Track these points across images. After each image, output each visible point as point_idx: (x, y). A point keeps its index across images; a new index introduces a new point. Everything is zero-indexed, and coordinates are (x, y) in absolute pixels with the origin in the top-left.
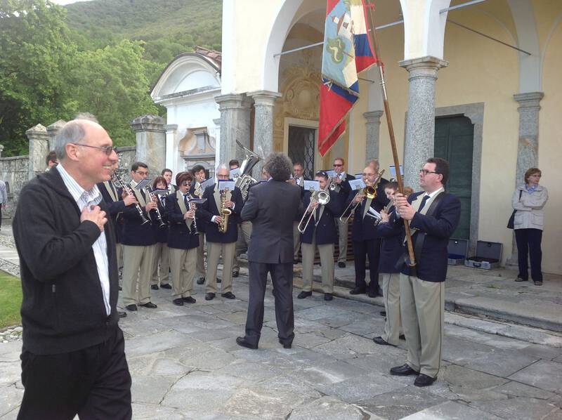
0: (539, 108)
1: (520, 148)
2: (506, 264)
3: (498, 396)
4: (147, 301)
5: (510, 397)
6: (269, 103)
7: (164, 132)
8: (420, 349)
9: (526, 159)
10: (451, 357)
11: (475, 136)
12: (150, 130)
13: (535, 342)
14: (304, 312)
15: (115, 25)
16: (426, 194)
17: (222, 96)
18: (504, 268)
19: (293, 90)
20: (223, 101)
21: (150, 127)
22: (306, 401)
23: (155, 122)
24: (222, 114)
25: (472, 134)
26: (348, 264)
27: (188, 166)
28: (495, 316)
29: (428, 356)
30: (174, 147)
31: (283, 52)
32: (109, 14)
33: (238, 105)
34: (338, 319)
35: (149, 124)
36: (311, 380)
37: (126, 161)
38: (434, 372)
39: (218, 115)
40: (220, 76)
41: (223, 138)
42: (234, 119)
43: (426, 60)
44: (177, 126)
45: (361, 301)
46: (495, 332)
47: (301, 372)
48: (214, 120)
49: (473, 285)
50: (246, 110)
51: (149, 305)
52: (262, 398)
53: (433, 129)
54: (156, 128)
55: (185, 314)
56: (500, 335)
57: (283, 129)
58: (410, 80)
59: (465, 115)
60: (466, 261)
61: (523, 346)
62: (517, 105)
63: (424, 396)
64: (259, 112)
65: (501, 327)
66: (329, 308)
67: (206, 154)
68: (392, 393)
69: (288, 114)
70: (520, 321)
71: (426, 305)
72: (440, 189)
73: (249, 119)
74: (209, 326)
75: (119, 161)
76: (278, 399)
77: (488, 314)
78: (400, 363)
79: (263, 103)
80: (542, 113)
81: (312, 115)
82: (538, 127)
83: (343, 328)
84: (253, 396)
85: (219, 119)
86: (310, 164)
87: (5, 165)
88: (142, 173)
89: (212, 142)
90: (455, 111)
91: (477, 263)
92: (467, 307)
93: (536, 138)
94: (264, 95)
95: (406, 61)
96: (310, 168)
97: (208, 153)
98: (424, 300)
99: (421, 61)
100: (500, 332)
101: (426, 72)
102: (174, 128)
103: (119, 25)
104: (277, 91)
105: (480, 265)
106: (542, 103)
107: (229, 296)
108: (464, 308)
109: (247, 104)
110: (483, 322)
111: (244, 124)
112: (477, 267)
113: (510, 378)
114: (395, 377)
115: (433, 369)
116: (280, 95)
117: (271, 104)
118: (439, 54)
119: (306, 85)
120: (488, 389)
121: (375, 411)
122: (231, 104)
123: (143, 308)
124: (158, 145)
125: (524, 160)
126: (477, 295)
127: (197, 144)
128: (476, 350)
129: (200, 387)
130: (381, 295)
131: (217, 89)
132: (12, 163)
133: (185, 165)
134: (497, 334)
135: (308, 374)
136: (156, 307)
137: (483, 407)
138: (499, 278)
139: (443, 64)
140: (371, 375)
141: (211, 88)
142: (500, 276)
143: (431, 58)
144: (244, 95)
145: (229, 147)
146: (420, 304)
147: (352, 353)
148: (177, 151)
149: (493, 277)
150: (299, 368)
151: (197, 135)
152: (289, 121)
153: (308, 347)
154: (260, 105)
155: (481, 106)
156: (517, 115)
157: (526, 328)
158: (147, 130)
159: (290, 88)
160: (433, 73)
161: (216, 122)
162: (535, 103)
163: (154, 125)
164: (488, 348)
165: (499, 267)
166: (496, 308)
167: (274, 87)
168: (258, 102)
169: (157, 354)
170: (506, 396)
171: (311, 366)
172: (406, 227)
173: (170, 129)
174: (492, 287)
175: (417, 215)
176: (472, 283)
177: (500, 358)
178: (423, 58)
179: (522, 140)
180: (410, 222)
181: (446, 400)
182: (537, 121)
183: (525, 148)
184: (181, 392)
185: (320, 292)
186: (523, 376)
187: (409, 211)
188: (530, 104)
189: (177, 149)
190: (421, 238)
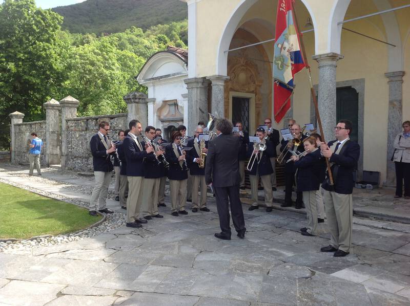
0: (402, 81)
1: (390, 109)
2: (383, 186)
3: (388, 261)
4: (157, 213)
5: (395, 262)
6: (222, 83)
7: (146, 103)
8: (339, 235)
9: (394, 116)
10: (355, 242)
11: (359, 101)
12: (137, 103)
13: (407, 232)
14: (257, 219)
15: (86, 22)
16: (339, 142)
17: (189, 79)
18: (381, 188)
19: (234, 73)
20: (189, 82)
21: (137, 101)
22: (276, 265)
23: (141, 97)
24: (189, 91)
25: (357, 100)
26: (278, 188)
27: (163, 126)
28: (380, 217)
29: (343, 240)
30: (154, 113)
31: (229, 49)
32: (80, 15)
33: (200, 85)
34: (279, 223)
35: (136, 99)
36: (274, 255)
37: (120, 123)
38: (347, 249)
39: (186, 91)
40: (187, 65)
41: (190, 107)
42: (197, 94)
43: (330, 55)
44: (155, 99)
45: (291, 211)
46: (381, 227)
47: (267, 251)
48: (182, 95)
49: (363, 200)
50: (205, 88)
51: (158, 216)
52: (250, 264)
53: (335, 99)
54: (141, 101)
55: (182, 221)
56: (384, 229)
57: (229, 99)
58: (319, 67)
59: (352, 87)
60: (356, 184)
61: (399, 234)
62: (388, 80)
63: (343, 261)
64: (215, 90)
65: (385, 224)
66: (271, 216)
67: (176, 117)
68: (325, 261)
69: (232, 90)
70: (396, 220)
71: (340, 208)
72: (347, 139)
73: (207, 94)
74: (200, 227)
75: (115, 123)
76: (259, 264)
77: (376, 216)
78: (326, 245)
79: (218, 83)
80: (404, 85)
81: (247, 89)
82: (401, 94)
83: (285, 227)
84: (244, 264)
85: (187, 94)
86: (247, 122)
87: (27, 127)
88: (152, 133)
89: (180, 110)
90: (345, 84)
91: (364, 186)
92: (362, 212)
93: (400, 102)
94: (219, 78)
95: (317, 56)
96: (246, 125)
97: (178, 117)
98: (339, 205)
99: (326, 55)
100: (384, 227)
101: (330, 62)
102: (154, 100)
103: (89, 22)
104: (226, 75)
105: (366, 187)
106: (404, 78)
107: (206, 210)
108: (359, 213)
109: (206, 85)
110: (372, 221)
111: (204, 97)
112: (364, 188)
113: (394, 252)
114: (324, 253)
115: (346, 247)
116: (229, 78)
117: (223, 84)
118: (338, 51)
119: (244, 70)
120: (381, 258)
121: (317, 269)
122: (195, 84)
123: (155, 218)
124: (143, 112)
125: (393, 116)
126: (367, 205)
127: (169, 111)
128: (370, 237)
129: (211, 259)
130: (304, 208)
131: (184, 75)
132: (33, 126)
133: (162, 125)
134: (382, 228)
135: (272, 252)
136: (163, 217)
137: (380, 267)
138: (378, 195)
139: (340, 57)
140: (310, 252)
141: (180, 73)
142: (379, 193)
143: (333, 53)
144: (205, 78)
145: (194, 112)
146: (337, 208)
147: (294, 241)
148: (156, 117)
149: (375, 194)
150: (265, 249)
151: (170, 105)
152: (232, 94)
153: (266, 238)
154: (216, 85)
155: (363, 81)
156: (388, 86)
157: (400, 224)
158: (135, 102)
159: (233, 72)
160: (334, 63)
161: (184, 96)
162: (399, 78)
163: (140, 99)
164: (378, 236)
165: (378, 188)
166: (380, 213)
167: (224, 73)
168: (213, 83)
169: (177, 243)
170: (393, 262)
171: (271, 247)
172: (327, 162)
173: (151, 101)
174: (376, 200)
175: (334, 155)
176: (363, 198)
177: (386, 242)
178: (327, 54)
179: (391, 103)
180: (329, 159)
181: (357, 263)
182: (401, 91)
183: (394, 108)
184: (201, 262)
185: (263, 207)
186: (401, 251)
187: (328, 152)
188: (396, 79)
189: (156, 115)
190: (336, 169)
